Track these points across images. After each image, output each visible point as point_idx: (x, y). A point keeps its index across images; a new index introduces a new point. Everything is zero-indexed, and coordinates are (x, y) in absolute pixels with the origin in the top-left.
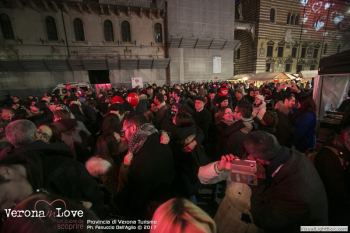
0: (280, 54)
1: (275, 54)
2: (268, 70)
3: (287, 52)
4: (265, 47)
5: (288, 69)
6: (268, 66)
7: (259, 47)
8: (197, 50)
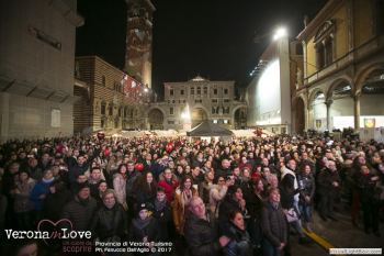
0: (111, 113)
1: (107, 112)
2: (102, 126)
3: (115, 112)
4: (100, 105)
5: (116, 126)
6: (102, 122)
7: (95, 105)
8: (29, 98)
